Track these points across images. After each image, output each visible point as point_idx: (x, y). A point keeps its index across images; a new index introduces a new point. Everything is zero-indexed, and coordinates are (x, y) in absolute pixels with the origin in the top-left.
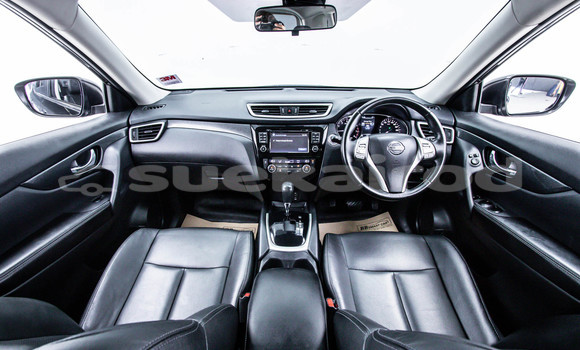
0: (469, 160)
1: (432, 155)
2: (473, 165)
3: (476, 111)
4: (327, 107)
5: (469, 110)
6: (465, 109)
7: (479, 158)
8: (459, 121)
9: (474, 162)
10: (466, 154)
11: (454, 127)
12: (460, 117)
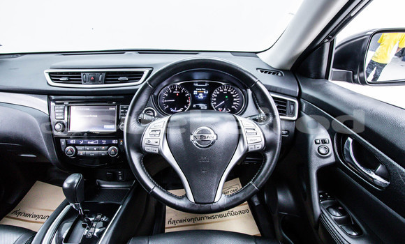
0: (315, 147)
1: (260, 146)
2: (321, 156)
3: (327, 77)
4: (142, 73)
5: (318, 76)
6: (312, 75)
7: (330, 146)
8: (305, 91)
9: (322, 151)
10: (312, 139)
11: (298, 98)
12: (306, 85)
